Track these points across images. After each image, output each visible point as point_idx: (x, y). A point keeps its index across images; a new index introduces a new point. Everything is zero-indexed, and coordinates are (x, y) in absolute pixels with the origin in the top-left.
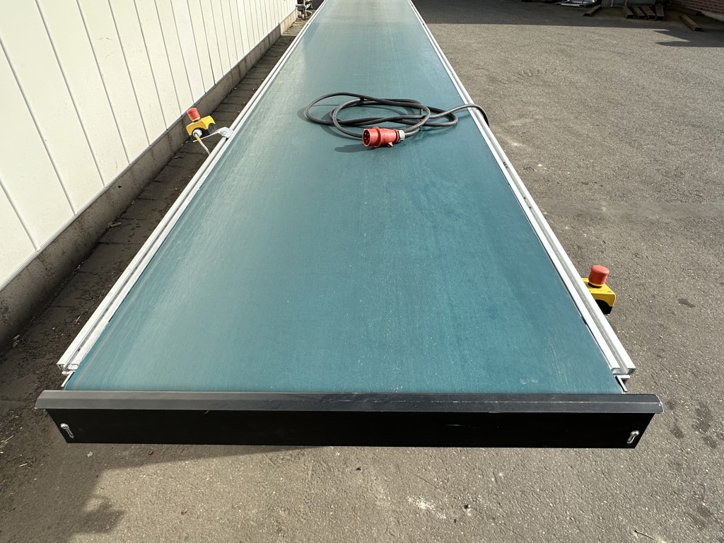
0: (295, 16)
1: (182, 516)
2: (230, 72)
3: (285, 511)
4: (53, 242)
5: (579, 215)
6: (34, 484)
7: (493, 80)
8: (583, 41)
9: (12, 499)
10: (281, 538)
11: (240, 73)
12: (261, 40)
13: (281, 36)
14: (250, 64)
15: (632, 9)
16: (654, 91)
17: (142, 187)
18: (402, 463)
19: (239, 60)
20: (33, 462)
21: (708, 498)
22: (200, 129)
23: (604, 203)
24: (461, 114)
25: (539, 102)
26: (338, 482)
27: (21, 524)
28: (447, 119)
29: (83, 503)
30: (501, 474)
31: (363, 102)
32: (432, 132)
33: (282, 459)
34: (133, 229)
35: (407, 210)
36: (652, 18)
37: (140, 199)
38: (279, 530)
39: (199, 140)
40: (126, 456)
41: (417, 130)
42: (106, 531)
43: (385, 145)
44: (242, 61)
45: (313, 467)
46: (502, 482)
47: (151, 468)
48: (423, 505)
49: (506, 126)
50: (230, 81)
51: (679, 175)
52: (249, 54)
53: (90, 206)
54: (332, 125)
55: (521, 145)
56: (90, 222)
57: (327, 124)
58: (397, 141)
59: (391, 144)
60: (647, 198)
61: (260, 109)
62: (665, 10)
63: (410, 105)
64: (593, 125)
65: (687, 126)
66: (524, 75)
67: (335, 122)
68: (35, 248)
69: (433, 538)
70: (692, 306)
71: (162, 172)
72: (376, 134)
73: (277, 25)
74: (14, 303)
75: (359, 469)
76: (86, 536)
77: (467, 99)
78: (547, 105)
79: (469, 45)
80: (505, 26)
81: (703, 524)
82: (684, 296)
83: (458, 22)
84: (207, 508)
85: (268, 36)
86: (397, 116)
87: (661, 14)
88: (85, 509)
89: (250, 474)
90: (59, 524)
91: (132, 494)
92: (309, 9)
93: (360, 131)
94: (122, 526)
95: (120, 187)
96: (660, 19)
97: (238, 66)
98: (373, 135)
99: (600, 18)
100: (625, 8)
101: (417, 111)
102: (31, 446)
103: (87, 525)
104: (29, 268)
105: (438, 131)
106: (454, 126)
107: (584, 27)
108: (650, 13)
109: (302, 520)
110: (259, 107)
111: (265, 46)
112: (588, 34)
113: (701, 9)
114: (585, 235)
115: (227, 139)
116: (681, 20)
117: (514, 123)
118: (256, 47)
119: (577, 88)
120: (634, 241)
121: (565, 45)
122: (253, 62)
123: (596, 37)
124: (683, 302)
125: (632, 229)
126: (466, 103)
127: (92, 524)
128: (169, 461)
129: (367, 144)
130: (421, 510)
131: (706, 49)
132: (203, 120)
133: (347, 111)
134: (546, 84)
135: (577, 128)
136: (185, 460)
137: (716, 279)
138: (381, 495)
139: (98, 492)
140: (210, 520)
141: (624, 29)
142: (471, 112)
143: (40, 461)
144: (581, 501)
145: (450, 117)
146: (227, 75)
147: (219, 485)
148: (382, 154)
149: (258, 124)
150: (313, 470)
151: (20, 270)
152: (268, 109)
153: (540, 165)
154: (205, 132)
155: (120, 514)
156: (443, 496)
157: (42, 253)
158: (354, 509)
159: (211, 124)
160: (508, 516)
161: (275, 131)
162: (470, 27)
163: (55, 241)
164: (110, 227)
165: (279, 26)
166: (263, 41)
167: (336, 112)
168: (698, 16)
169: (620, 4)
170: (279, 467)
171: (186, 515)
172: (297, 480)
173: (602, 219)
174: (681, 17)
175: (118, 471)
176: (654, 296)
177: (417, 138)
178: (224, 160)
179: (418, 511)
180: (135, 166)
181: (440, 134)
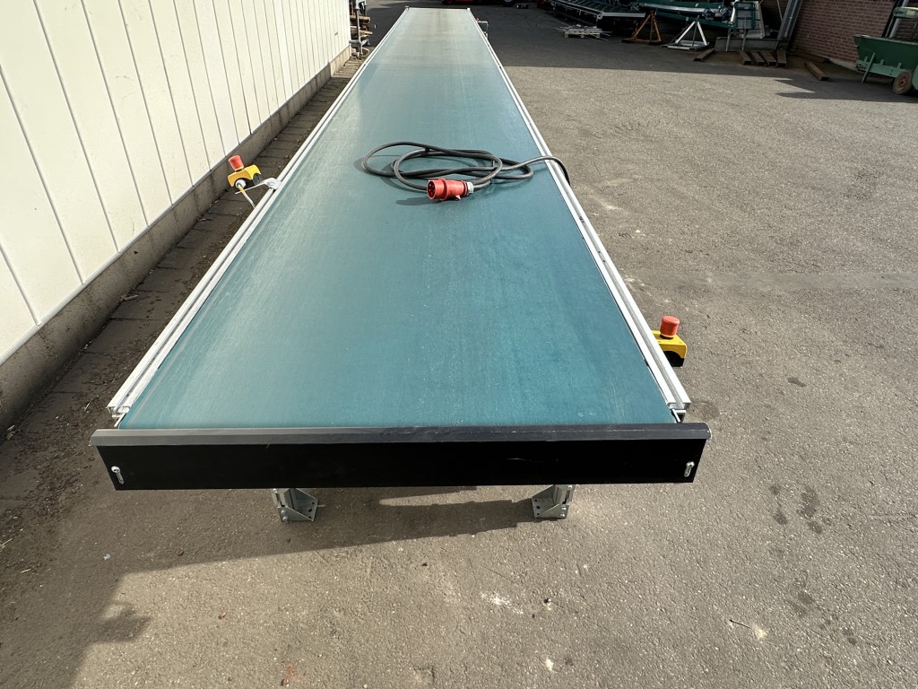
0: (348, 55)
1: (219, 621)
2: (269, 120)
3: (340, 611)
4: (57, 315)
5: (680, 287)
6: (40, 591)
7: (585, 133)
8: (692, 90)
9: (13, 608)
10: (335, 640)
11: (281, 121)
12: (307, 82)
13: (331, 78)
14: (293, 110)
15: (749, 54)
16: (770, 148)
17: (162, 254)
18: (475, 557)
19: (280, 106)
20: (38, 567)
21: (810, 585)
22: (243, 179)
23: (710, 274)
24: (538, 167)
25: (640, 159)
26: (401, 579)
27: (26, 635)
28: (521, 172)
29: (101, 611)
30: (585, 566)
31: (428, 152)
32: (505, 185)
33: (337, 557)
34: (152, 303)
35: (473, 263)
36: (772, 64)
37: (159, 268)
38: (333, 632)
39: (243, 191)
40: (151, 558)
41: (487, 183)
42: (130, 639)
43: (452, 198)
44: (283, 106)
45: (372, 563)
46: (587, 575)
47: (181, 570)
48: (497, 601)
49: (600, 186)
50: (269, 130)
51: (794, 244)
52: (292, 98)
53: (100, 275)
54: (393, 176)
55: (616, 208)
56: (101, 295)
57: (387, 176)
58: (465, 194)
59: (458, 197)
60: (758, 268)
61: (311, 159)
62: (787, 56)
63: (481, 157)
64: (701, 186)
65: (806, 188)
66: (623, 128)
67: (397, 174)
68: (36, 321)
69: (508, 634)
70: (803, 385)
71: (186, 237)
72: (442, 186)
73: (326, 64)
74: (8, 387)
75: (425, 565)
76: (105, 645)
77: (545, 151)
78: (647, 163)
79: (558, 92)
80: (602, 70)
81: (804, 611)
82: (794, 375)
83: (546, 65)
84: (248, 611)
85: (316, 77)
86: (466, 167)
87: (783, 60)
88: (103, 616)
89: (299, 573)
90: (72, 633)
91: (160, 598)
92: (366, 45)
93: (425, 184)
94: (147, 635)
95: (136, 253)
96: (782, 66)
97: (278, 112)
98: (439, 186)
99: (713, 64)
100: (742, 53)
101: (488, 163)
102: (35, 550)
103: (106, 633)
104: (28, 345)
105: (511, 185)
106: (529, 179)
107: (695, 74)
108: (771, 59)
109: (360, 620)
110: (310, 157)
111: (312, 90)
112: (698, 82)
113: (829, 56)
114: (687, 309)
115: (274, 191)
116: (807, 68)
117: (609, 183)
118: (300, 91)
119: (683, 145)
120: (742, 315)
121: (670, 94)
122: (297, 108)
123: (708, 86)
124: (794, 381)
125: (741, 302)
126: (543, 154)
127: (112, 632)
128: (202, 561)
129: (432, 196)
130: (495, 606)
131: (833, 102)
132: (246, 169)
133: (410, 162)
134: (647, 138)
135: (682, 189)
136: (221, 561)
137: (831, 356)
138: (451, 593)
139: (119, 597)
140: (252, 624)
141: (739, 77)
142: (549, 165)
143: (46, 565)
144: (672, 591)
145: (525, 169)
146: (265, 122)
147: (263, 587)
148: (449, 207)
149: (309, 175)
150: (372, 567)
151: (18, 347)
152: (320, 159)
153: (638, 231)
154: (249, 183)
155: (144, 622)
156: (520, 590)
157: (43, 328)
158: (419, 607)
159: (256, 175)
160: (592, 610)
161: (330, 183)
162: (560, 71)
163: (59, 314)
164: (124, 300)
165: (329, 65)
166: (310, 83)
167: (397, 163)
168: (826, 63)
169: (737, 48)
170: (332, 565)
171: (224, 619)
172: (354, 578)
173: (707, 291)
174: (806, 65)
175: (141, 574)
176: (761, 375)
177: (488, 192)
178: (272, 213)
179: (492, 607)
180: (155, 229)
181: (513, 187)
